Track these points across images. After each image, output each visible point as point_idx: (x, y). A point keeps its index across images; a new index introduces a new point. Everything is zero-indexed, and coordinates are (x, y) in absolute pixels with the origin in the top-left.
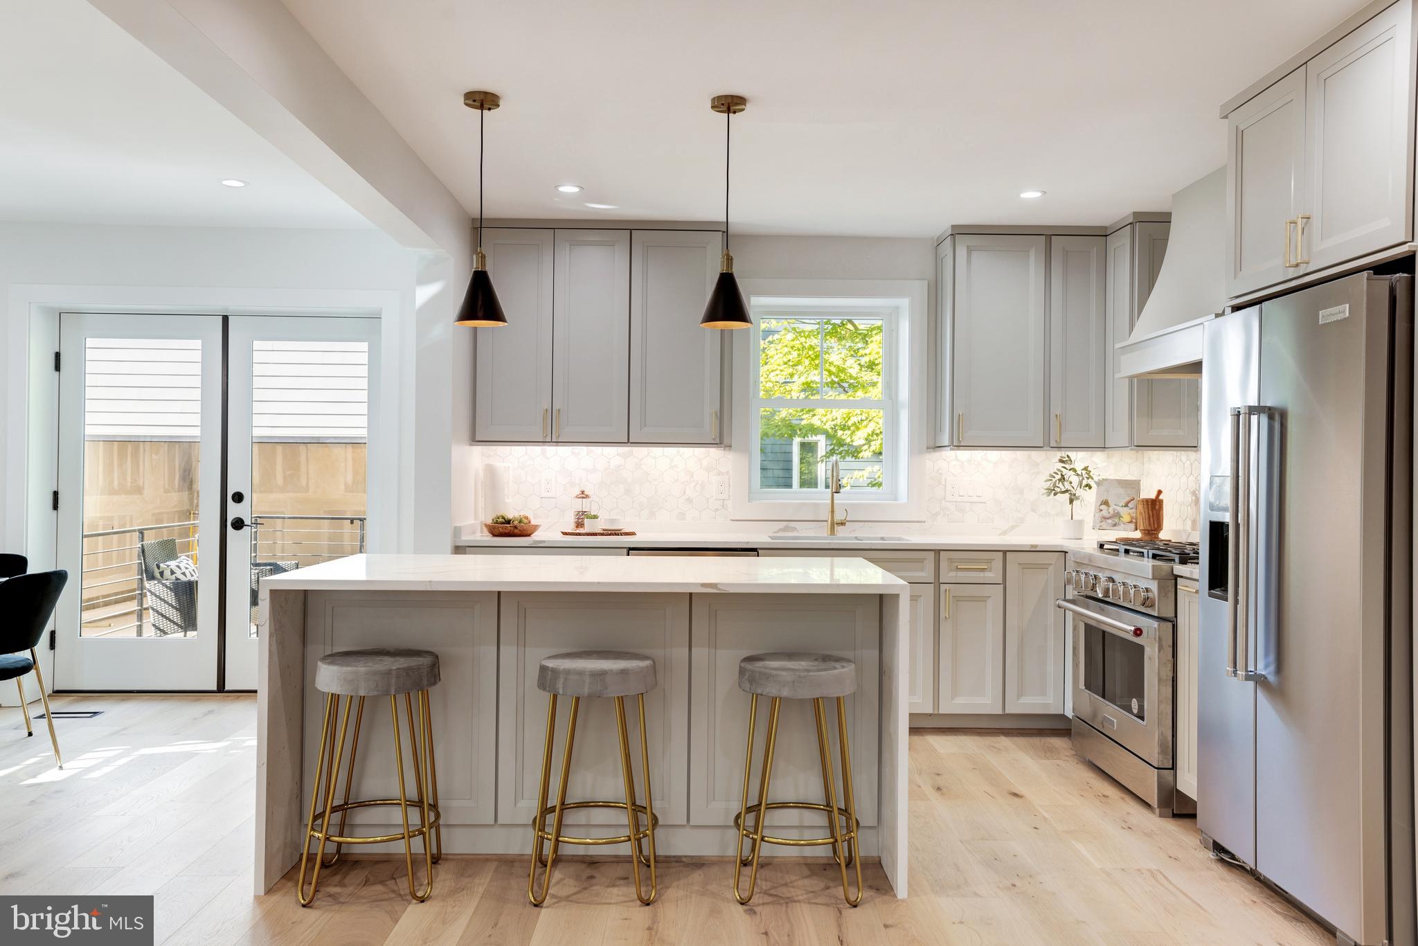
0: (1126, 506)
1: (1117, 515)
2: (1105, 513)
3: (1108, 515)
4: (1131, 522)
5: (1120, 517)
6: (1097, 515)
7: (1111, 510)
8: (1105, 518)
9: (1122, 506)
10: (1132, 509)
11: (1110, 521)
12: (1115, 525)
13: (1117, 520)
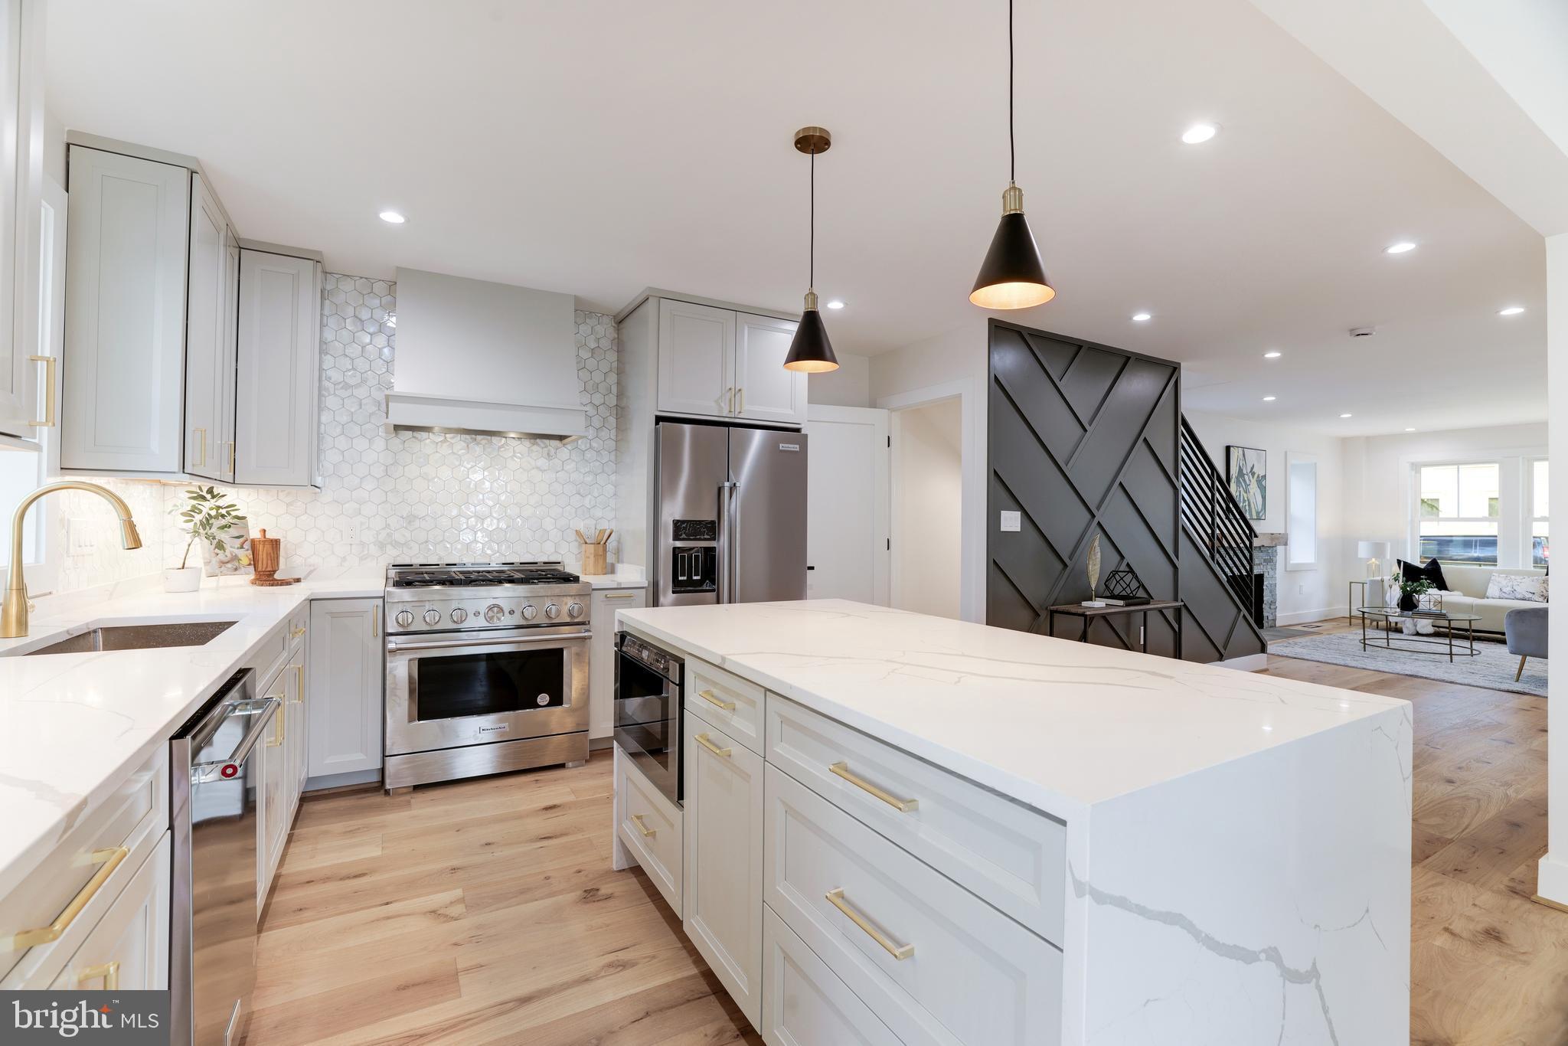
0: (242, 547)
1: (235, 558)
2: (222, 556)
3: (226, 559)
4: (250, 564)
5: (239, 560)
6: (215, 560)
7: (228, 553)
8: (223, 563)
9: (238, 548)
10: (248, 550)
11: (229, 565)
12: (236, 569)
13: (237, 564)
